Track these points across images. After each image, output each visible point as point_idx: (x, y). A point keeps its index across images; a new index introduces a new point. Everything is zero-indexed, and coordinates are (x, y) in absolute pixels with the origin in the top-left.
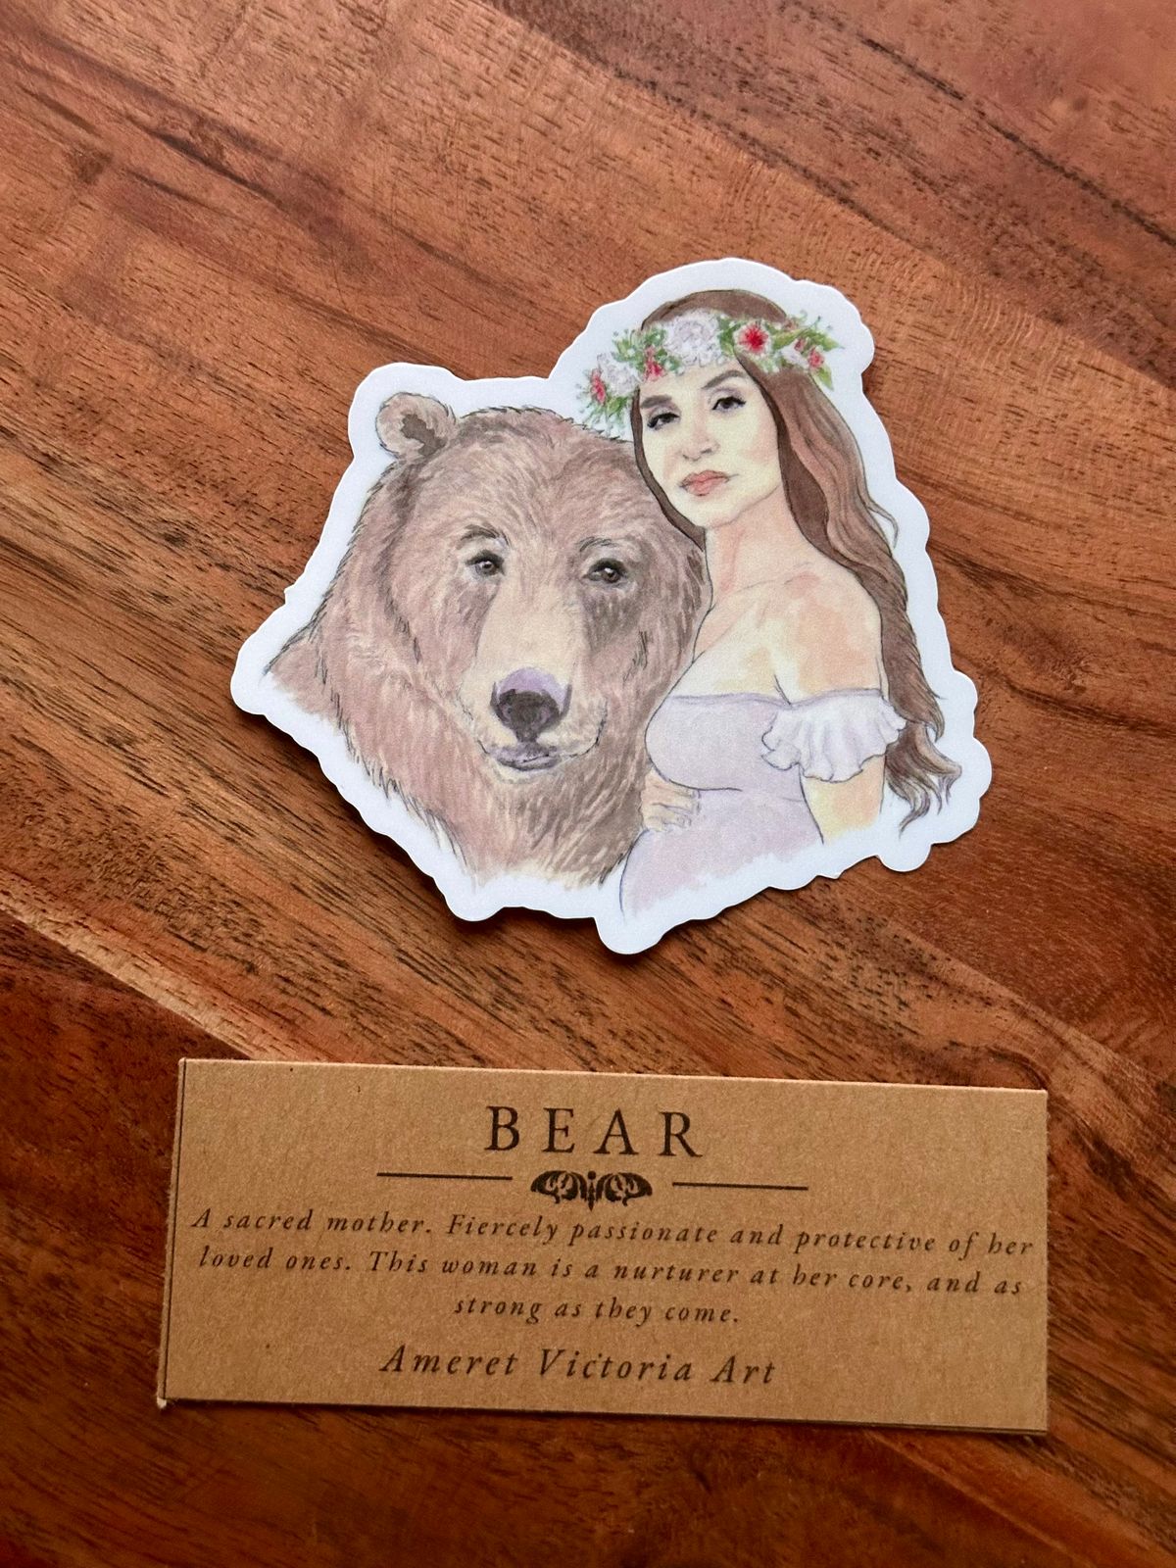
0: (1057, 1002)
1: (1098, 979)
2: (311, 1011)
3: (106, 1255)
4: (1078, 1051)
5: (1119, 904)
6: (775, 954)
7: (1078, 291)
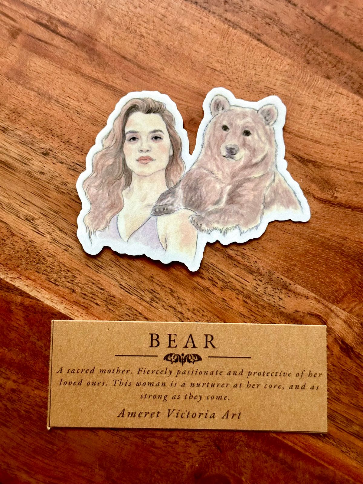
0: (329, 297)
1: (342, 290)
2: (93, 304)
3: (30, 382)
4: (336, 313)
5: (349, 266)
6: (240, 284)
7: (335, 68)
